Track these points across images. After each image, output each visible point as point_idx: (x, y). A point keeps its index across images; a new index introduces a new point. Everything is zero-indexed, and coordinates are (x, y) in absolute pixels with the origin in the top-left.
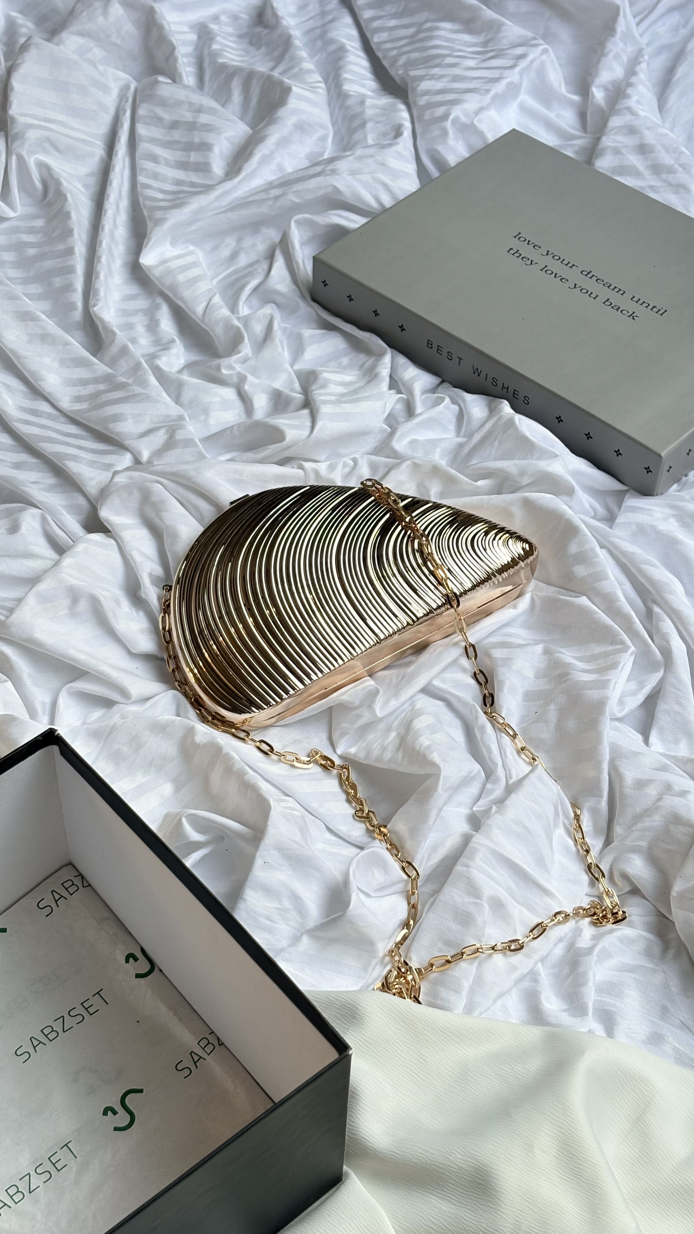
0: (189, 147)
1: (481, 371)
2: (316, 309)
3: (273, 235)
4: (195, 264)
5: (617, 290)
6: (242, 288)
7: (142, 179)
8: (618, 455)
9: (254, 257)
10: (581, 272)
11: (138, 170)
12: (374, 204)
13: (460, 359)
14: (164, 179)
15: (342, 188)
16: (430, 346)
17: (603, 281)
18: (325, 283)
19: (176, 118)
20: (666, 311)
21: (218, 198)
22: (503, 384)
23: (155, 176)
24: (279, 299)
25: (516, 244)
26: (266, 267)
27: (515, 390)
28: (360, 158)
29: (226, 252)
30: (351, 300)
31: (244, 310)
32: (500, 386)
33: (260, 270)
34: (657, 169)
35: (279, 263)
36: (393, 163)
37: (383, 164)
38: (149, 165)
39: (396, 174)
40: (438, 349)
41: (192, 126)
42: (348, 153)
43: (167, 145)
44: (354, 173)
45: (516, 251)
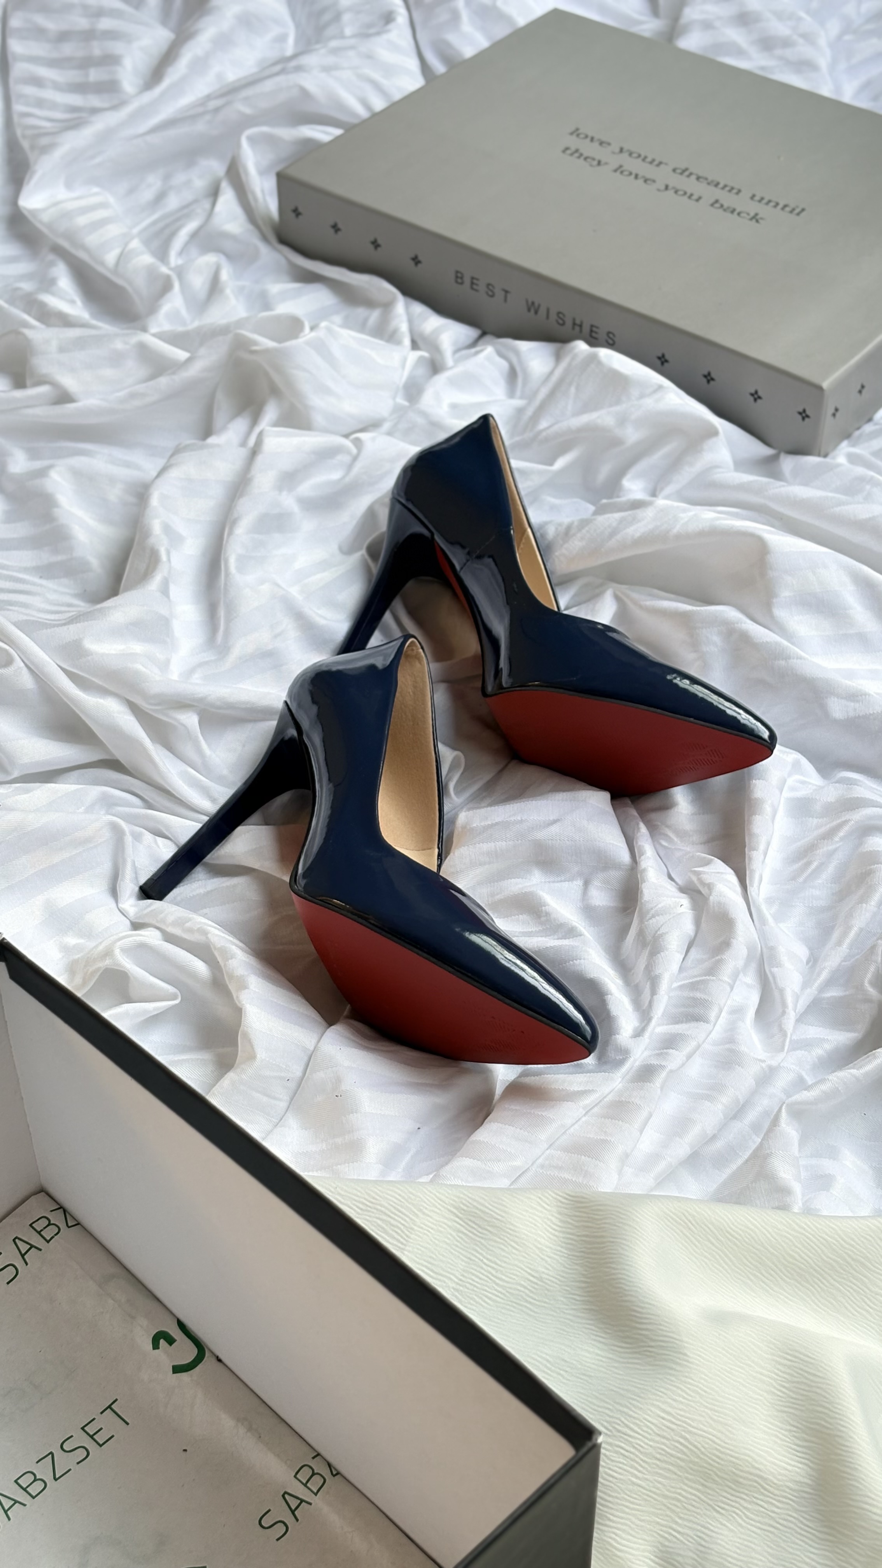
0: (86, 63)
1: (539, 306)
2: (286, 254)
3: (217, 167)
4: (100, 207)
5: (727, 189)
6: (173, 234)
7: (18, 107)
8: (755, 400)
9: (188, 196)
10: (674, 170)
11: (13, 99)
12: (359, 110)
13: (506, 292)
14: (54, 106)
15: (312, 90)
16: (459, 280)
17: (706, 179)
18: (296, 212)
19: (64, 26)
20: (803, 210)
21: (132, 117)
22: (574, 320)
23: (40, 103)
24: (228, 245)
25: (574, 143)
26: (207, 205)
27: (592, 326)
28: (335, 51)
29: (147, 195)
30: (337, 230)
31: (177, 259)
32: (569, 323)
33: (198, 211)
34: (767, 44)
35: (227, 199)
36: (385, 55)
37: (370, 56)
38: (30, 90)
39: (389, 70)
40: (472, 283)
41: (89, 35)
42: (317, 46)
43: (53, 63)
44: (327, 69)
45: (573, 149)
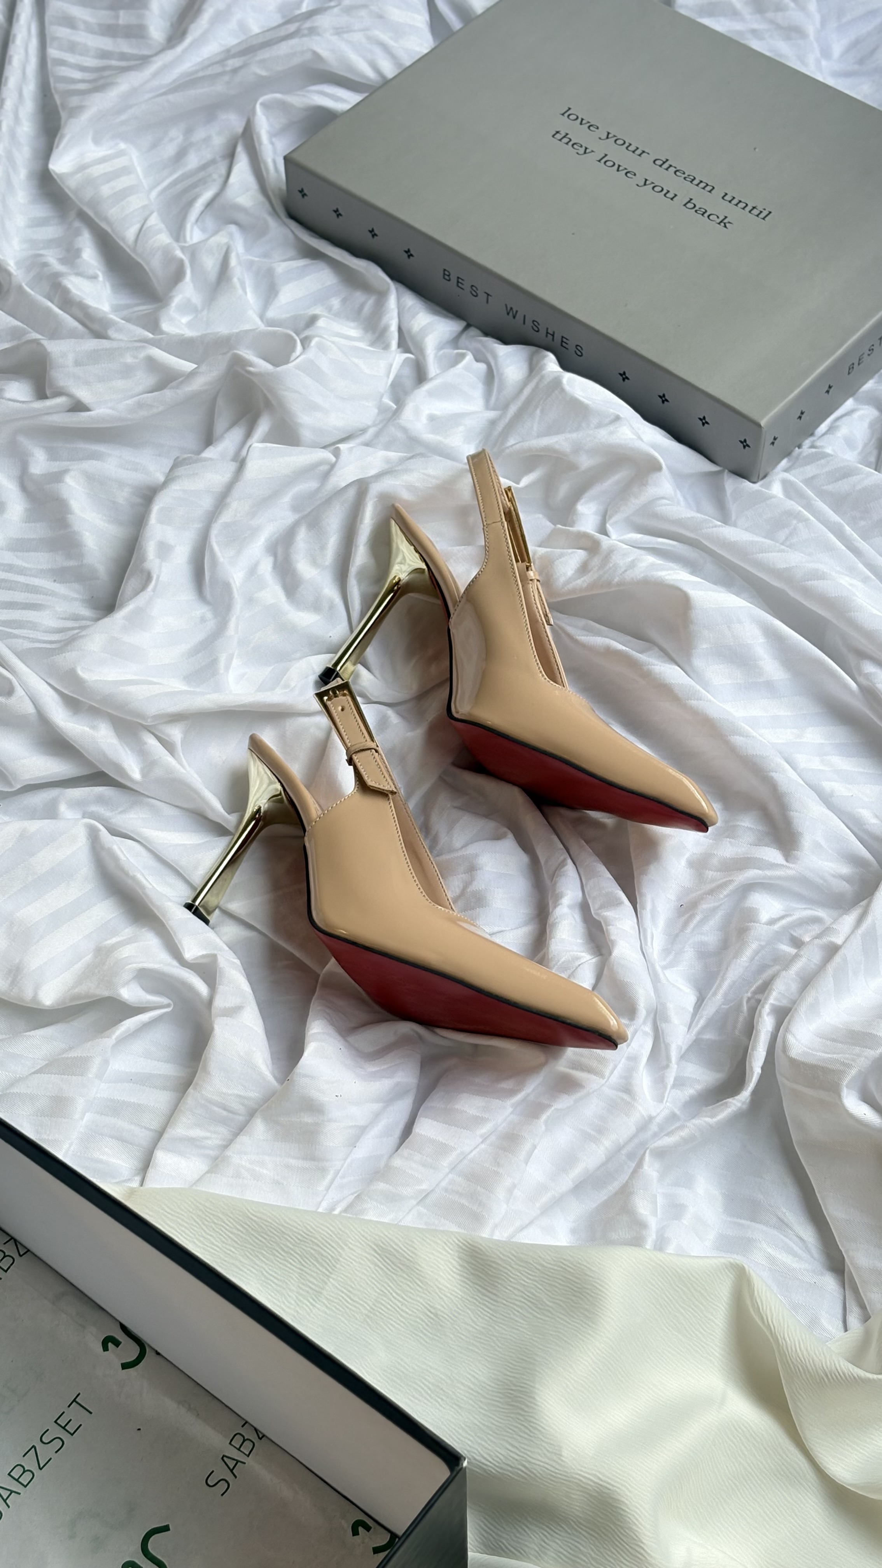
1: (517, 312)
2: (293, 229)
3: (234, 122)
4: (126, 171)
5: (702, 185)
6: (191, 203)
7: (54, 52)
8: (703, 424)
9: (208, 156)
10: (654, 162)
11: (49, 40)
12: (370, 74)
13: (488, 295)
14: (84, 51)
15: (324, 53)
16: (447, 277)
17: (684, 173)
18: (302, 193)
20: (770, 213)
21: (155, 75)
22: (547, 329)
23: (72, 47)
24: (241, 217)
25: (564, 125)
26: (223, 171)
27: (563, 337)
28: (348, 10)
29: (169, 150)
30: (339, 215)
31: (194, 235)
32: (543, 332)
33: (215, 176)
36: (395, 13)
37: (381, 17)
38: (62, 32)
39: (398, 31)
40: (458, 282)
45: (563, 134)
